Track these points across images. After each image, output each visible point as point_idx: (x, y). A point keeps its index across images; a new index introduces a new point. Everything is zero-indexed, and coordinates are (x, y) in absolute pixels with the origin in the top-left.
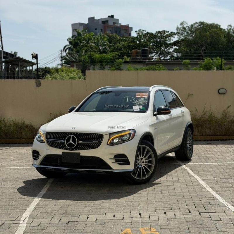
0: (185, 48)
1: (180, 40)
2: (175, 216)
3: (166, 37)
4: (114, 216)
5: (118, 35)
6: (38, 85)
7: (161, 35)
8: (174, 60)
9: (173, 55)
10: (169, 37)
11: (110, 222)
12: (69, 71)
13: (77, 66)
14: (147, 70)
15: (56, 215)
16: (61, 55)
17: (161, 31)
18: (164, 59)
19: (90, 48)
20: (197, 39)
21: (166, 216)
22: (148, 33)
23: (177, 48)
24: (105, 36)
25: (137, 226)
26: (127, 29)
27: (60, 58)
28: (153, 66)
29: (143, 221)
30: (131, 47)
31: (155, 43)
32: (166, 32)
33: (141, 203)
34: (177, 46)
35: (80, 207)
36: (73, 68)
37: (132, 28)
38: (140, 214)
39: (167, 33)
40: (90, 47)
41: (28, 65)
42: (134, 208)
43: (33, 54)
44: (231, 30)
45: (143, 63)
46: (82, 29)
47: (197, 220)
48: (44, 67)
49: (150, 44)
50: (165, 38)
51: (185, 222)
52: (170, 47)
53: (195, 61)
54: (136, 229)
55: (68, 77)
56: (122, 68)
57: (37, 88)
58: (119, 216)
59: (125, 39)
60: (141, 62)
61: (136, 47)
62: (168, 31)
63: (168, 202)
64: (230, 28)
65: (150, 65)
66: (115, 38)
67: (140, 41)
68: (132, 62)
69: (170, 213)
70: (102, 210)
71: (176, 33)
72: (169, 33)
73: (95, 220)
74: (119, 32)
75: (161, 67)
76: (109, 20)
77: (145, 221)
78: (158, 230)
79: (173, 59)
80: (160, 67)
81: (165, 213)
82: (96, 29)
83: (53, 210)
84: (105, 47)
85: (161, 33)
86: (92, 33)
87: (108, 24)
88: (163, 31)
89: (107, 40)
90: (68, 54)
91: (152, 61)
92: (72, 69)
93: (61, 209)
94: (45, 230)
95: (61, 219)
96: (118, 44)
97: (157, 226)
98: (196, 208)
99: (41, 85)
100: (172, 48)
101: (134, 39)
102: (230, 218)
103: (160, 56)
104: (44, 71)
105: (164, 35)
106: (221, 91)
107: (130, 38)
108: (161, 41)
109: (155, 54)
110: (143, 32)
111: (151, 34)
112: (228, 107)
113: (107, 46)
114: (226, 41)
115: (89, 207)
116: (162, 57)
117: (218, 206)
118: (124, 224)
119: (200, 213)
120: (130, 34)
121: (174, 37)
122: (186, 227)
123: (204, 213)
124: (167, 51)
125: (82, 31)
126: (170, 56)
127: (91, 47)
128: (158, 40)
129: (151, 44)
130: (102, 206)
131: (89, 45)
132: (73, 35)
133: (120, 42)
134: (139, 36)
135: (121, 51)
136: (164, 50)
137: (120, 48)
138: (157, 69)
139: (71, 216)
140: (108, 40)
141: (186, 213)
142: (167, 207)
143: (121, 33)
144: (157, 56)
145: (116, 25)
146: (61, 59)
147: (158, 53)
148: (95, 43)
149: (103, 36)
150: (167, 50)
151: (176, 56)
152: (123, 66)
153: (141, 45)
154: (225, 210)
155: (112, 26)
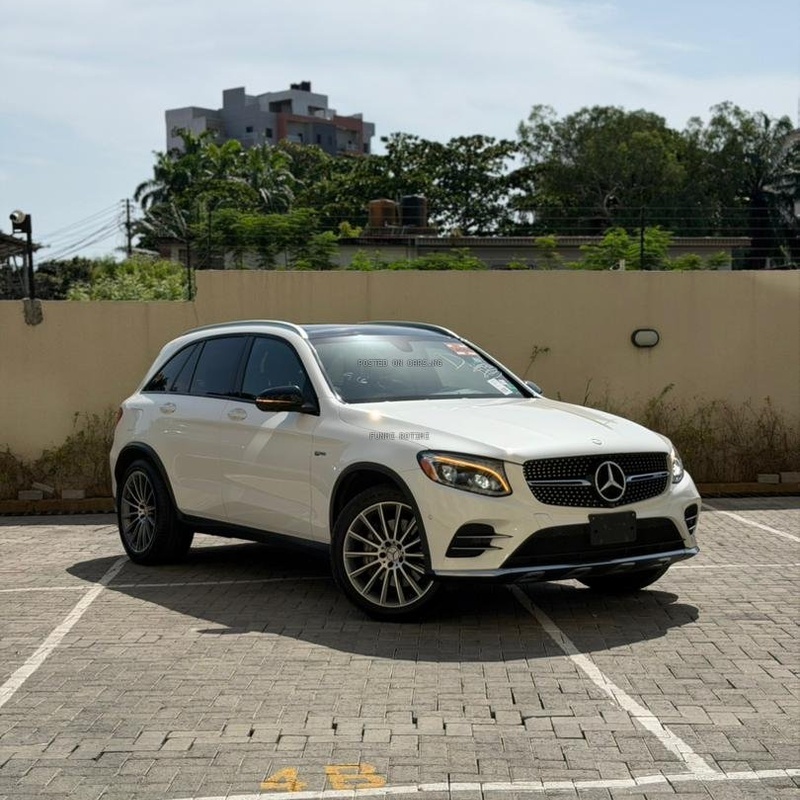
0: (548, 195)
1: (530, 166)
2: (445, 727)
3: (486, 157)
4: (251, 733)
5: (324, 151)
6: (34, 318)
7: (469, 150)
8: (511, 234)
9: (510, 217)
10: (497, 156)
11: (234, 750)
12: (154, 273)
13: (180, 256)
14: (420, 268)
15: (63, 735)
16: (124, 219)
17: (469, 139)
18: (478, 233)
19: (227, 194)
20: (590, 165)
21: (417, 728)
22: (425, 143)
23: (523, 193)
24: (280, 152)
25: (319, 760)
26: (357, 129)
27: (123, 226)
28: (438, 254)
29: (340, 746)
30: (368, 191)
31: (449, 179)
32: (484, 142)
33: (343, 693)
34: (522, 188)
35: (145, 711)
36: (167, 262)
37: (371, 127)
38: (335, 726)
39: (490, 145)
40: (228, 191)
41: (11, 251)
42: (321, 707)
43: (17, 215)
44: (701, 137)
45: (406, 245)
46: (203, 129)
47: (511, 739)
48: (69, 257)
49: (434, 179)
50: (483, 161)
51: (471, 746)
52: (498, 192)
53: (580, 237)
54: (314, 769)
55: (148, 294)
56: (332, 261)
57: (30, 327)
58: (266, 731)
59: (346, 164)
60: (400, 240)
61: (385, 189)
62: (491, 136)
63: (432, 687)
64: (697, 127)
65: (429, 251)
66: (313, 160)
67: (397, 172)
68: (368, 240)
69: (432, 720)
70: (216, 716)
71: (520, 144)
72: (497, 142)
73: (189, 744)
74: (330, 139)
75: (466, 260)
76: (293, 98)
77: (345, 746)
78: (381, 771)
79: (510, 231)
80: (462, 257)
81: (415, 721)
82: (249, 130)
83: (58, 721)
84: (281, 188)
85: (470, 142)
86: (235, 141)
87: (291, 111)
88: (474, 137)
89: (287, 166)
90: (151, 216)
91: (439, 236)
92: (165, 264)
93: (82, 715)
94: (21, 779)
95: (77, 747)
96: (325, 181)
97: (379, 760)
98: (514, 703)
99: (42, 319)
100: (506, 193)
101: (378, 165)
102: (613, 732)
103: (465, 221)
104: (69, 273)
105: (479, 151)
106: (641, 338)
107: (364, 159)
108: (469, 169)
109: (449, 214)
110: (408, 141)
111: (437, 147)
112: (666, 390)
113: (287, 186)
114: (686, 172)
115: (176, 709)
116: (471, 225)
117: (586, 696)
118: (277, 755)
119: (523, 719)
120: (366, 147)
121: (513, 158)
122: (471, 758)
123: (537, 717)
124: (489, 205)
125: (203, 136)
126: (499, 223)
127: (231, 191)
128: (460, 168)
129: (436, 182)
130: (218, 705)
131: (227, 183)
132: (170, 149)
133: (332, 173)
134: (393, 155)
135: (334, 205)
136: (480, 201)
137: (330, 193)
138: (451, 264)
139: (114, 737)
140: (291, 165)
141: (479, 721)
142: (423, 704)
143: (336, 142)
144: (457, 221)
145: (318, 114)
146: (125, 231)
147: (460, 212)
148: (244, 176)
149: (274, 151)
150: (490, 200)
151: (519, 222)
152: (337, 255)
153: (400, 184)
154: (604, 707)
155: (304, 118)
